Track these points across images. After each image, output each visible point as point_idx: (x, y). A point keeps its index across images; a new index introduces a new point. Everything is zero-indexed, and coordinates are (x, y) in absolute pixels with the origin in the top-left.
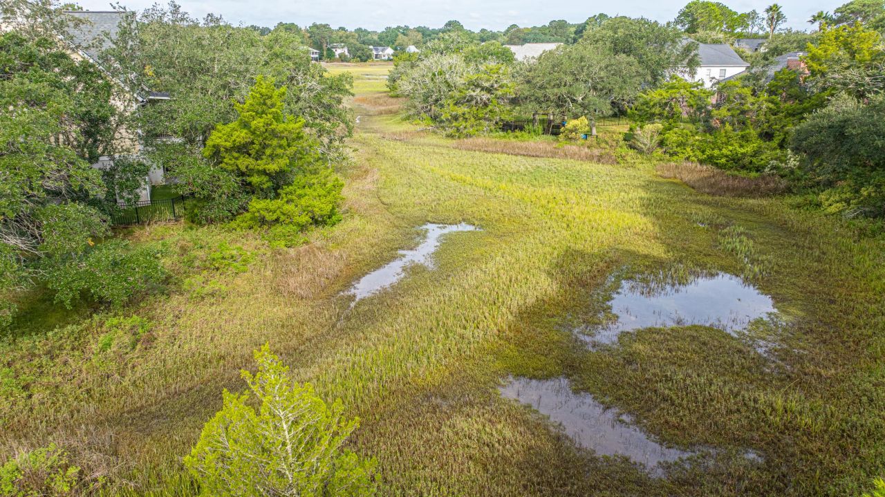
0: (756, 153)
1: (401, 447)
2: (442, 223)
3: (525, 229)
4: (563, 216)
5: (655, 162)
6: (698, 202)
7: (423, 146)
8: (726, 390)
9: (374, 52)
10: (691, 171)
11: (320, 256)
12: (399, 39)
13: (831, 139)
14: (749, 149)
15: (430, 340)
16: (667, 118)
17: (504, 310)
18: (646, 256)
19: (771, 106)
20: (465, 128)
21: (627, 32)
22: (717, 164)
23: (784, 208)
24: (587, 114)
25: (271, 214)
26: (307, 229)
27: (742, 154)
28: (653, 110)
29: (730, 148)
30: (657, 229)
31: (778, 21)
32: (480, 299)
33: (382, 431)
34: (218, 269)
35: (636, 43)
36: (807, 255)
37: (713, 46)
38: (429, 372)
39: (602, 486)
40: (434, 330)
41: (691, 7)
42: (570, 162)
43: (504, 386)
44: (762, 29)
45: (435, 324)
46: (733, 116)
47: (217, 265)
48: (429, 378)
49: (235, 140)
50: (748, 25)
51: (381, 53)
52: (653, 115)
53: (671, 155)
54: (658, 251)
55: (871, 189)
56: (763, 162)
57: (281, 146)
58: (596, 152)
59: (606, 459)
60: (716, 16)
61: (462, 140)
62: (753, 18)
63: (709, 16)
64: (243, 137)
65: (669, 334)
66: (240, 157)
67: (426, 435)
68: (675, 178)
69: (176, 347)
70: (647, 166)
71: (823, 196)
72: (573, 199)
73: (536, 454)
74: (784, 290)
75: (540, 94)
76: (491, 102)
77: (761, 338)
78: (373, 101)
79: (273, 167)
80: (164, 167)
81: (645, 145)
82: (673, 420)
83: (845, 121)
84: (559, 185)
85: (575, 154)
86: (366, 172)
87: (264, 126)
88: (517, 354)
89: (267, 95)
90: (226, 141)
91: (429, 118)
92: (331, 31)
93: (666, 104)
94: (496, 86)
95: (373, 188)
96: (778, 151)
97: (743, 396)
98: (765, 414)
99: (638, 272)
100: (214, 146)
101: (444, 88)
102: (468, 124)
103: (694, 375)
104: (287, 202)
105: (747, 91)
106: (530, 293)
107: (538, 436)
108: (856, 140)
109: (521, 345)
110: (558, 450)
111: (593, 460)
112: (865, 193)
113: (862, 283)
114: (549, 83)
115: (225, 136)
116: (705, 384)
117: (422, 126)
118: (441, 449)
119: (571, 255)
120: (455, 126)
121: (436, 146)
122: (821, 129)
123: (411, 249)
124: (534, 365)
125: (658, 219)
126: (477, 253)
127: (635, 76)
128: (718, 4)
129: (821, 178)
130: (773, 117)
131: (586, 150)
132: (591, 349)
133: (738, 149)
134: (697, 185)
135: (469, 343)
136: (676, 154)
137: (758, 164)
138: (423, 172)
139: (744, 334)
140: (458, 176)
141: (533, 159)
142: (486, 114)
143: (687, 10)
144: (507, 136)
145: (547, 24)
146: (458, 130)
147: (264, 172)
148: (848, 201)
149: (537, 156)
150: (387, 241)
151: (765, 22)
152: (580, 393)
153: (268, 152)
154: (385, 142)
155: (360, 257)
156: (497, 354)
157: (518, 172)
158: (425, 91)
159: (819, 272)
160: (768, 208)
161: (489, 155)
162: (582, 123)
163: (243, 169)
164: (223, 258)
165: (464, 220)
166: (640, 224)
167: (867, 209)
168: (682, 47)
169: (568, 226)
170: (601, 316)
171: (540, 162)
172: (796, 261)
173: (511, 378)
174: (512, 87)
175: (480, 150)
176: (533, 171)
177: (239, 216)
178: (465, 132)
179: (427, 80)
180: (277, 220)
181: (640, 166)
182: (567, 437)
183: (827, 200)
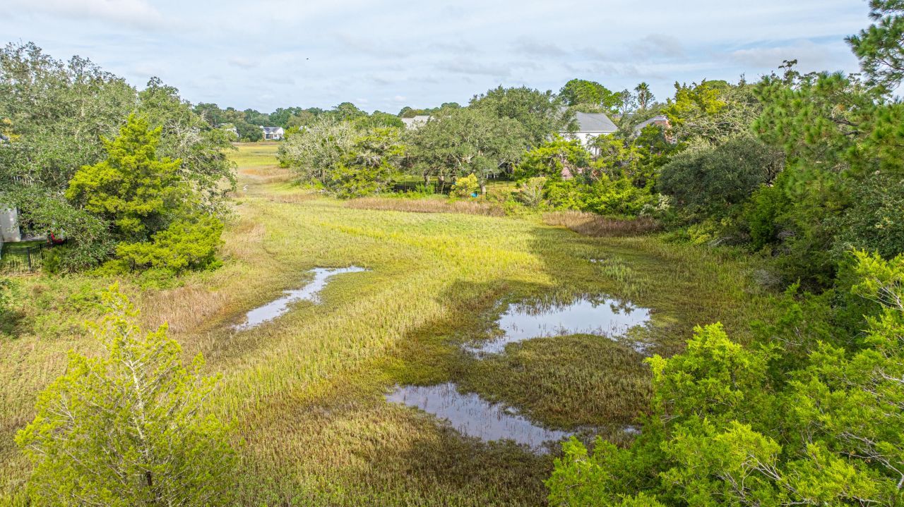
0: (631, 198)
1: (278, 449)
2: (331, 267)
3: (415, 268)
4: (453, 256)
5: (541, 212)
6: (581, 242)
7: (313, 206)
8: (606, 379)
9: (265, 132)
10: (574, 218)
11: (197, 295)
12: (291, 119)
13: (692, 177)
14: (625, 194)
15: (314, 360)
16: (550, 173)
17: (392, 331)
18: (532, 284)
19: (642, 156)
20: (357, 188)
21: (510, 100)
22: (597, 210)
23: (658, 243)
24: (476, 172)
25: (142, 257)
26: (183, 273)
27: (618, 199)
28: (537, 167)
29: (608, 195)
30: (543, 263)
31: (647, 99)
32: (366, 323)
33: (258, 438)
34: (79, 310)
35: (519, 109)
36: (679, 277)
37: (591, 115)
38: (312, 387)
39: (487, 465)
40: (319, 351)
41: (570, 85)
42: (461, 216)
43: (389, 394)
44: (634, 106)
45: (320, 346)
46: (608, 167)
47: (78, 306)
48: (312, 391)
49: (102, 179)
50: (622, 102)
51: (272, 133)
52: (538, 171)
53: (555, 206)
54: (544, 279)
55: (729, 220)
56: (637, 206)
57: (154, 187)
58: (486, 206)
59: (492, 444)
60: (593, 93)
61: (353, 200)
62: (626, 97)
63: (588, 93)
64: (112, 176)
65: (552, 342)
66: (107, 198)
67: (306, 437)
68: (560, 224)
69: (22, 380)
70: (534, 216)
71: (691, 230)
72: (463, 243)
73: (421, 446)
74: (659, 304)
75: (429, 154)
76: (382, 163)
77: (638, 340)
78: (262, 172)
79: (146, 207)
80: (17, 209)
81: (531, 197)
82: (557, 407)
83: (701, 159)
84: (450, 233)
85: (465, 209)
86: (252, 227)
87: (135, 163)
88: (404, 366)
89: (139, 131)
90: (92, 181)
91: (321, 182)
92: (220, 111)
93: (548, 160)
94: (386, 148)
95: (259, 240)
96: (651, 196)
97: (622, 384)
98: (642, 395)
99: (524, 297)
100: (78, 186)
101: (335, 153)
102: (360, 184)
103: (577, 370)
104: (162, 247)
105: (619, 143)
106: (419, 317)
107: (424, 430)
108: (712, 174)
109: (410, 358)
110: (444, 440)
111: (480, 446)
112: (725, 224)
113: (726, 294)
114: (437, 143)
115: (91, 176)
116: (586, 376)
117: (313, 189)
118: (321, 448)
119: (460, 285)
120: (346, 188)
121: (328, 206)
122: (682, 167)
123: (298, 289)
124: (421, 374)
125: (544, 255)
126: (365, 290)
127: (519, 137)
128: (594, 83)
129: (689, 217)
130: (644, 167)
131: (476, 204)
132: (478, 358)
133: (615, 195)
134: (580, 229)
135: (355, 359)
136: (559, 204)
137: (633, 208)
138: (313, 227)
139: (623, 338)
140: (349, 228)
141: (425, 214)
142: (378, 175)
143: (568, 88)
144: (399, 196)
145: (439, 107)
146: (349, 190)
147: (135, 215)
148: (711, 233)
149: (430, 212)
150: (272, 283)
151: (636, 100)
152: (467, 394)
153: (140, 191)
154: (273, 204)
155: (241, 297)
156: (384, 368)
157: (410, 224)
158: (315, 156)
159: (690, 289)
160: (644, 245)
161: (381, 213)
162: (471, 181)
163: (112, 210)
164: (86, 299)
165: (353, 263)
166: (526, 259)
167: (728, 238)
168: (562, 113)
169: (458, 263)
170: (489, 332)
171: (431, 216)
172: (669, 282)
173: (397, 387)
174: (402, 149)
175: (372, 209)
176: (424, 223)
177: (106, 263)
178: (356, 192)
179: (318, 146)
180: (149, 265)
181: (528, 217)
182: (453, 430)
183: (695, 233)
